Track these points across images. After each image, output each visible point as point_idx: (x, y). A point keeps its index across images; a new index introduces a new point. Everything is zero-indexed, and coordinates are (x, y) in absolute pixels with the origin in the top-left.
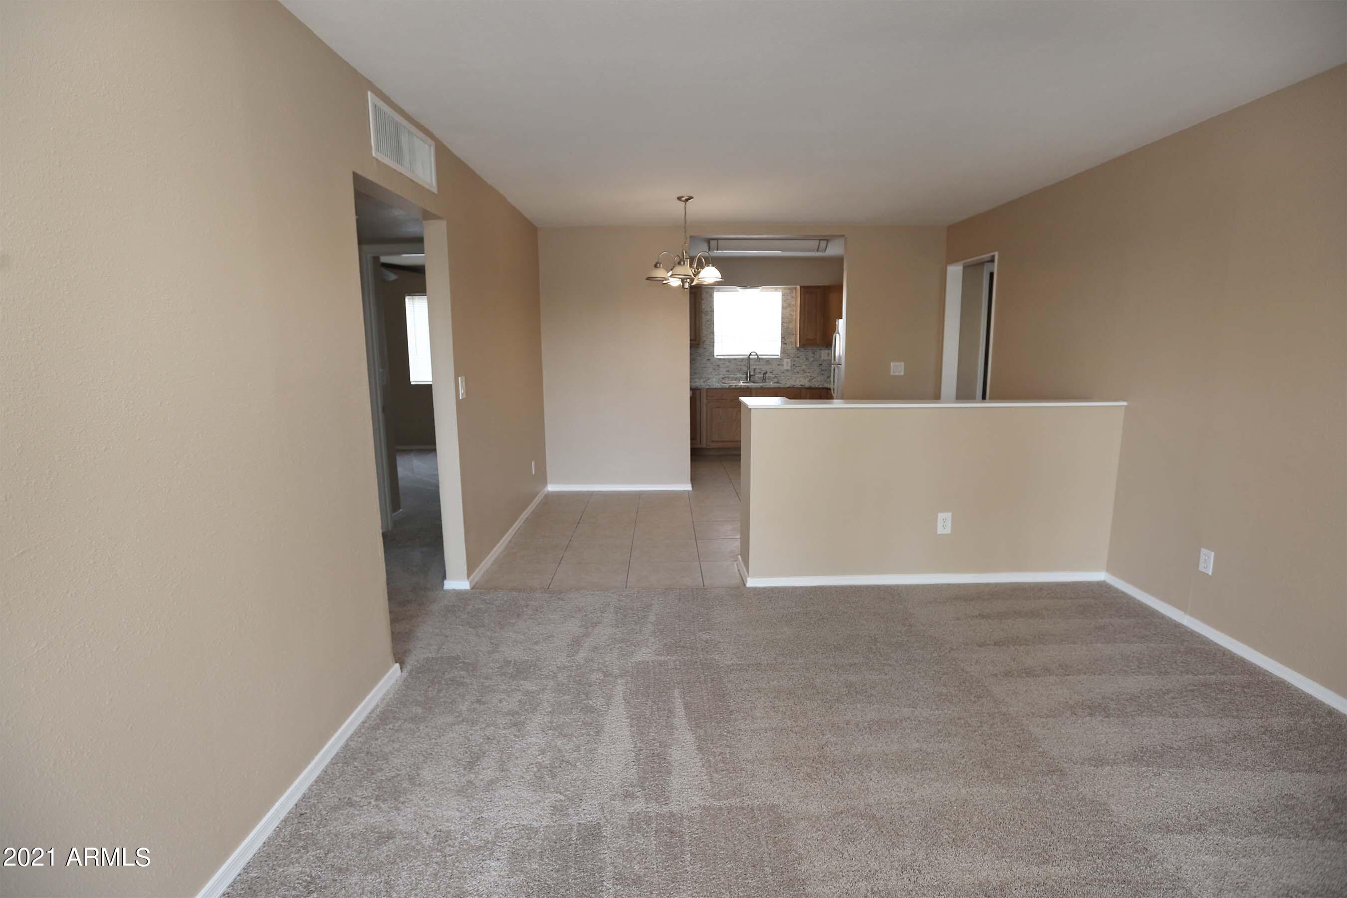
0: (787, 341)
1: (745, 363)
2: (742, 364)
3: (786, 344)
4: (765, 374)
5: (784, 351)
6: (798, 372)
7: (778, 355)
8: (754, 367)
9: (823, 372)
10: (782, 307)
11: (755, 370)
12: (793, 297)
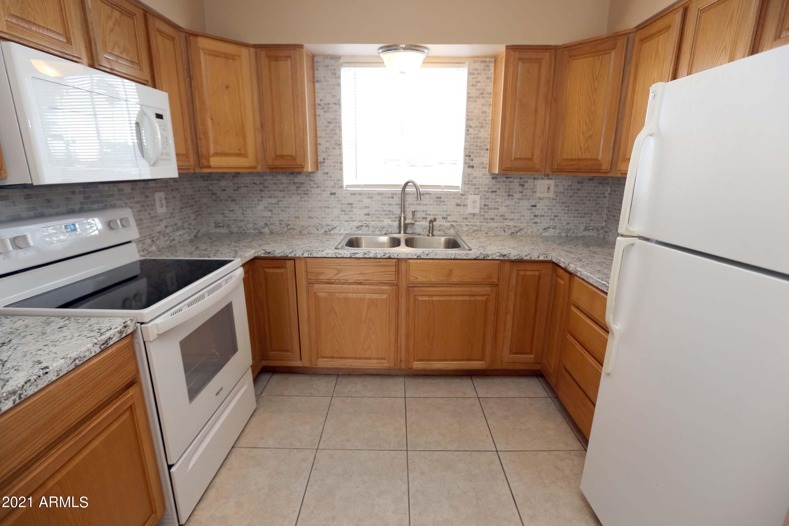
0: (475, 163)
1: (397, 200)
2: (391, 201)
3: (473, 167)
4: (431, 222)
5: (468, 180)
6: (492, 219)
7: (457, 187)
8: (412, 209)
9: (536, 220)
10: (468, 98)
11: (414, 213)
12: (488, 78)
